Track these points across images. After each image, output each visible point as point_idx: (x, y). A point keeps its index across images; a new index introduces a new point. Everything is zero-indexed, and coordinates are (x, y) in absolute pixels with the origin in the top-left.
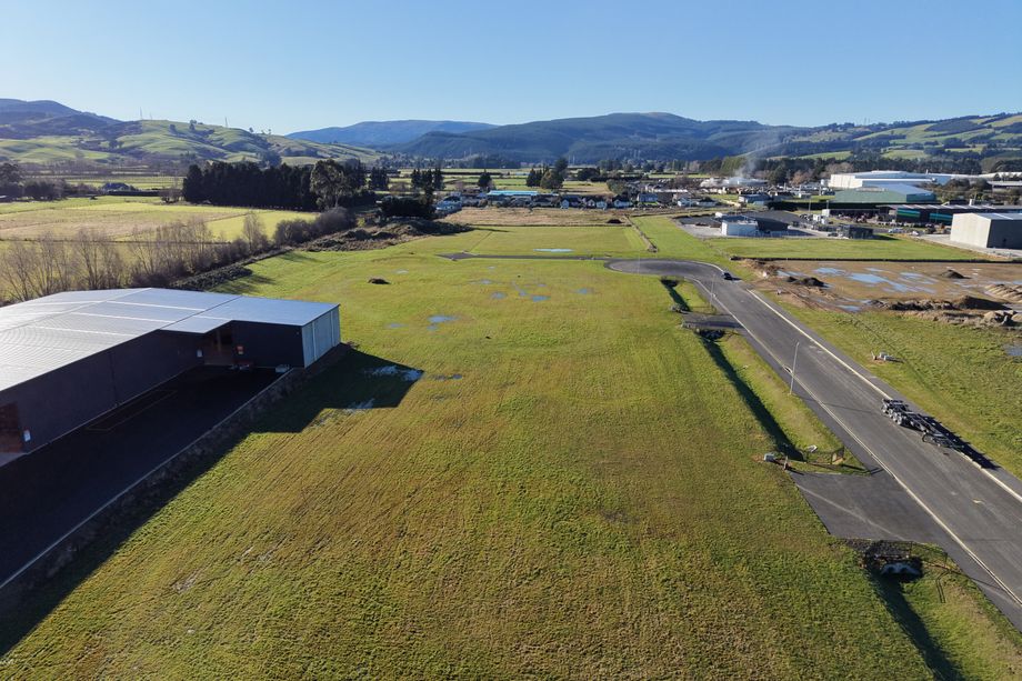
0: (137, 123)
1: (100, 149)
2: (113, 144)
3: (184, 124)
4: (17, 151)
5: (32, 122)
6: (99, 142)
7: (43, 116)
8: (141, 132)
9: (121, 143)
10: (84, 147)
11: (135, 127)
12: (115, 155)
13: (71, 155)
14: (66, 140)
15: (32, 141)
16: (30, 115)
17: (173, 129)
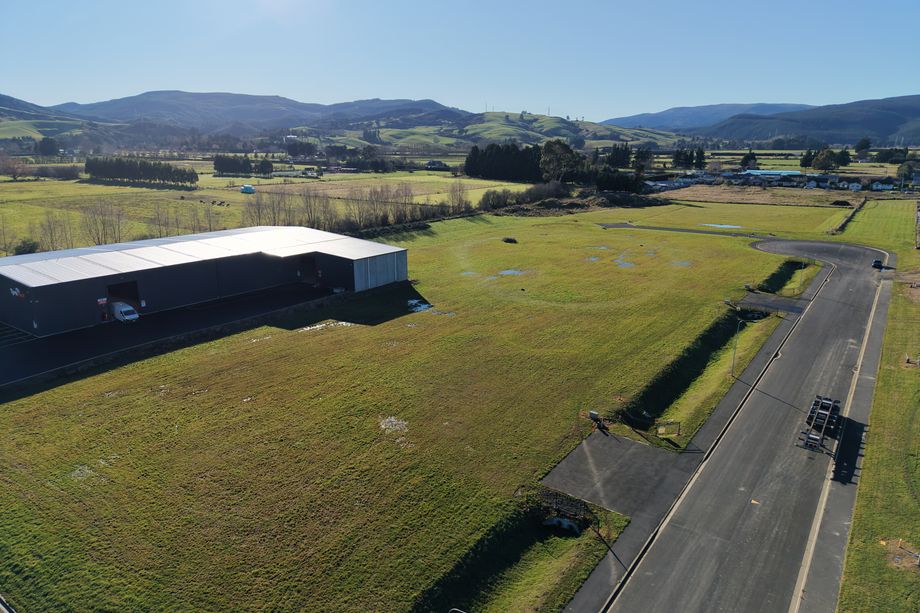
0: (482, 114)
1: (451, 136)
2: (461, 132)
3: (516, 114)
4: (398, 137)
5: (414, 116)
6: (452, 131)
7: (421, 112)
8: (483, 122)
9: (467, 131)
10: (441, 134)
11: (480, 118)
12: (460, 140)
13: (430, 141)
14: (432, 129)
15: (410, 130)
16: (414, 111)
17: (508, 119)
